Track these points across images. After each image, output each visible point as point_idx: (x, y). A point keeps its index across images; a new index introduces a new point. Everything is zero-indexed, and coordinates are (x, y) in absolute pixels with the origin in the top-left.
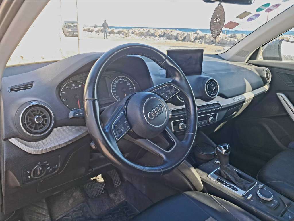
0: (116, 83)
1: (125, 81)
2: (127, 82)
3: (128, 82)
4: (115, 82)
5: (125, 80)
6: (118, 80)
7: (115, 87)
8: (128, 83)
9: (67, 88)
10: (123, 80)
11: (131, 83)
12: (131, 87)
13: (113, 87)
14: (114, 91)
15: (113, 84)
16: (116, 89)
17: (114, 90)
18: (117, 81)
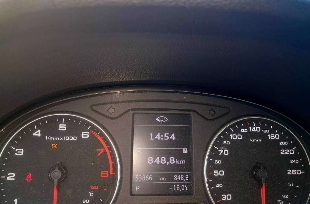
0: (232, 141)
1: (272, 137)
2: (281, 143)
3: (286, 143)
4: (227, 138)
5: (272, 132)
6: (244, 131)
7: (222, 157)
8: (284, 147)
9: (34, 134)
10: (265, 131)
11: (299, 149)
12: (295, 167)
13: (215, 155)
14: (216, 173)
15: (219, 143)
16: (227, 163)
17: (218, 167)
18: (237, 132)
